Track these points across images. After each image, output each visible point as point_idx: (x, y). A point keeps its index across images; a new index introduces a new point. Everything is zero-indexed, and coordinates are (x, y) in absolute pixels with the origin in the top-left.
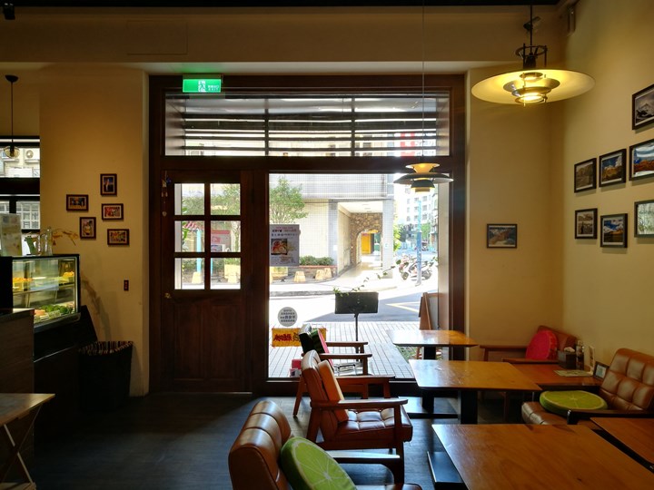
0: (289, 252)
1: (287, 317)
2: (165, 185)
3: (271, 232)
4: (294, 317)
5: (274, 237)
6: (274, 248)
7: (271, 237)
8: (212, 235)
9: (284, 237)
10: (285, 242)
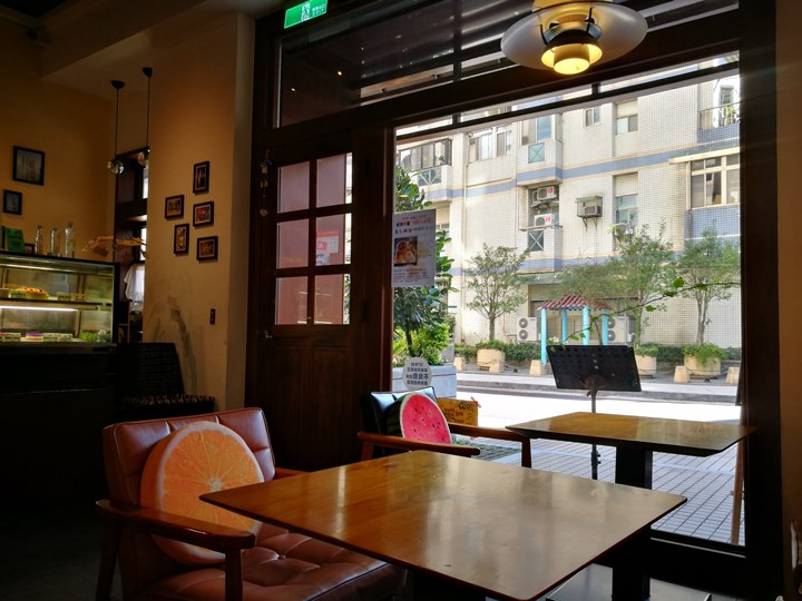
0: (420, 260)
1: (415, 375)
2: (264, 171)
3: (394, 228)
4: (426, 376)
5: (399, 236)
6: (399, 254)
7: (394, 236)
8: (318, 239)
9: (413, 234)
10: (414, 241)
